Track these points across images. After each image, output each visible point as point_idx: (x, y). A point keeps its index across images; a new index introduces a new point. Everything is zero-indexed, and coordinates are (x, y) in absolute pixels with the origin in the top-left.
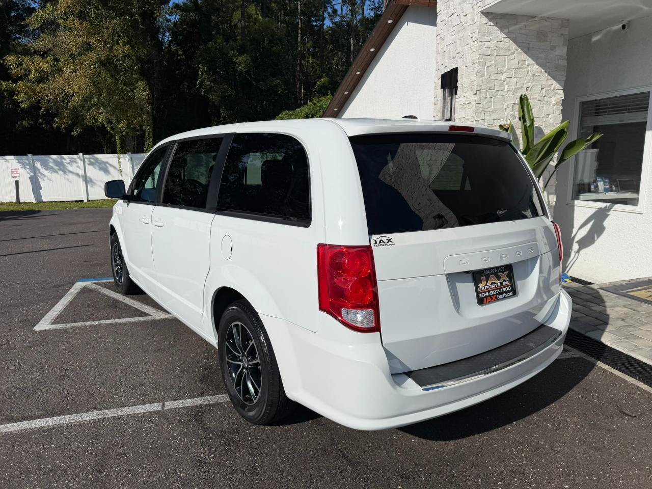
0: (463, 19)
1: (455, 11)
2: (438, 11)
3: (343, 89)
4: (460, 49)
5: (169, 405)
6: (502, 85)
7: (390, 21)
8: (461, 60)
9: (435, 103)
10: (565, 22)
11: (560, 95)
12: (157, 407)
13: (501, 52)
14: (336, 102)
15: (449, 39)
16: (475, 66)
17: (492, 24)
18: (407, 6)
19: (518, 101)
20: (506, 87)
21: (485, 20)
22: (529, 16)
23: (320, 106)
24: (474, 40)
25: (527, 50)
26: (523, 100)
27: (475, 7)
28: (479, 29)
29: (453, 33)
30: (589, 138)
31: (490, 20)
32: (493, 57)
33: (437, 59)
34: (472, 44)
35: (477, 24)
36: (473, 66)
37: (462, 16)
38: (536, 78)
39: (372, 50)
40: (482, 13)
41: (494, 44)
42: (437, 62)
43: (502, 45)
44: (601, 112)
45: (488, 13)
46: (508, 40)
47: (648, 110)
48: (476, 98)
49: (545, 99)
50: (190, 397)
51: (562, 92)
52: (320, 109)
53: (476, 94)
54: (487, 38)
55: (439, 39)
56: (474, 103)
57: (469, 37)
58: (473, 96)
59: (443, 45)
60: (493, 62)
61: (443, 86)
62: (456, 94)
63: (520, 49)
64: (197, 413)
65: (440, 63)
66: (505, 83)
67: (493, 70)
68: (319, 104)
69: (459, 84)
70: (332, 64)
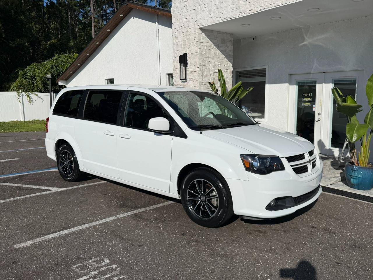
0: (189, 30)
1: (184, 25)
2: (172, 22)
3: (86, 52)
4: (188, 44)
5: (120, 216)
6: (209, 63)
7: (122, 15)
8: (189, 50)
9: (173, 70)
10: (232, 34)
11: (231, 69)
12: (114, 218)
13: (208, 48)
14: (80, 60)
15: (180, 38)
16: (198, 54)
17: (204, 34)
18: (133, 8)
19: (217, 71)
20: (210, 64)
21: (201, 32)
22: (218, 31)
23: (61, 61)
24: (196, 41)
25: (218, 47)
26: (220, 71)
27: (196, 25)
28: (199, 36)
29: (183, 35)
30: (248, 89)
31: (203, 32)
32: (205, 50)
33: (173, 47)
34: (195, 43)
35: (197, 34)
36: (196, 54)
37: (188, 28)
38: (222, 60)
39: (109, 30)
40: (200, 28)
41: (204, 44)
42: (174, 49)
43: (208, 44)
44: (242, 77)
45: (202, 29)
46: (210, 42)
47: (265, 76)
48: (199, 69)
49: (226, 70)
51: (232, 67)
52: (61, 63)
53: (199, 67)
54: (202, 41)
55: (174, 38)
56: (198, 72)
57: (193, 40)
58: (197, 68)
59: (177, 41)
60: (205, 52)
61: (180, 62)
62: (187, 66)
63: (215, 47)
65: (175, 50)
66: (210, 62)
67: (205, 56)
68: (60, 59)
69: (188, 62)
70: (49, 29)
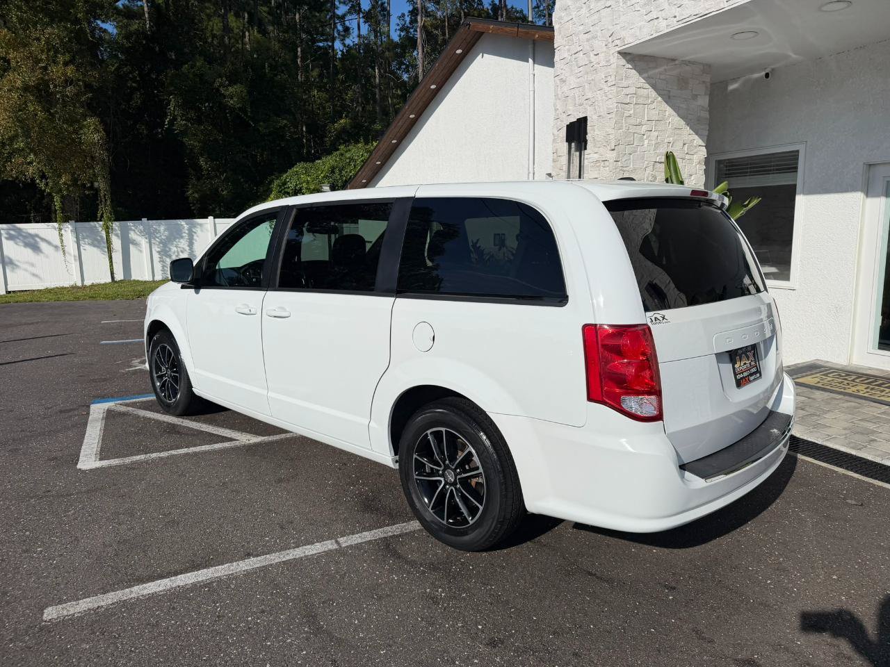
0: (593, 58)
1: (581, 48)
2: (556, 46)
3: (390, 136)
4: (589, 95)
5: (346, 541)
6: (641, 140)
7: (459, 51)
8: (592, 108)
9: (553, 160)
10: (707, 67)
11: (703, 153)
12: (329, 545)
13: (640, 101)
14: (380, 153)
15: (573, 81)
16: (613, 115)
17: (630, 66)
18: (483, 33)
19: (663, 159)
20: (646, 142)
21: (623, 62)
22: (669, 59)
23: (349, 158)
24: (609, 84)
25: (668, 99)
26: (670, 158)
27: (610, 45)
28: (617, 72)
29: (579, 75)
30: (746, 203)
31: (628, 62)
32: (632, 105)
33: (555, 105)
34: (607, 89)
35: (614, 66)
36: (610, 116)
37: (592, 55)
38: (678, 132)
39: (433, 87)
40: (619, 53)
41: (632, 90)
42: (556, 110)
43: (641, 92)
45: (625, 53)
46: (647, 86)
47: (797, 171)
48: (614, 154)
49: (687, 157)
50: (364, 529)
51: (704, 149)
52: (350, 162)
53: (613, 150)
54: (625, 83)
55: (558, 82)
56: (612, 161)
57: (603, 82)
58: (608, 152)
59: (565, 89)
60: (632, 112)
61: (569, 139)
62: (585, 149)
63: (660, 98)
64: (387, 546)
65: (560, 111)
66: (645, 137)
67: (632, 121)
68: (348, 155)
69: (589, 137)
70: (345, 100)
